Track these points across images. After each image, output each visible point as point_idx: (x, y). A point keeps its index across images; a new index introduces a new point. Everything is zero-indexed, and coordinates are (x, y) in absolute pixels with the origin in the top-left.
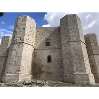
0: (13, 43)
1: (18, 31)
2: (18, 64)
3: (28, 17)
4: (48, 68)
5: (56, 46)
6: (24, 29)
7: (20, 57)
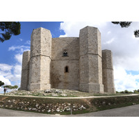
0: (32, 57)
1: (34, 45)
2: (38, 75)
3: (42, 29)
4: (65, 78)
5: (74, 57)
6: (40, 41)
7: (39, 68)
